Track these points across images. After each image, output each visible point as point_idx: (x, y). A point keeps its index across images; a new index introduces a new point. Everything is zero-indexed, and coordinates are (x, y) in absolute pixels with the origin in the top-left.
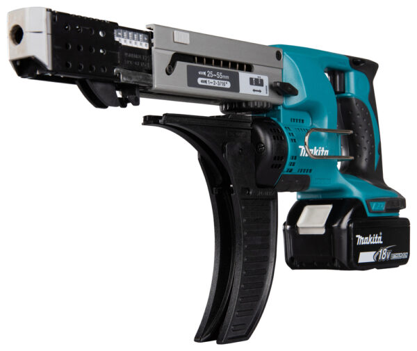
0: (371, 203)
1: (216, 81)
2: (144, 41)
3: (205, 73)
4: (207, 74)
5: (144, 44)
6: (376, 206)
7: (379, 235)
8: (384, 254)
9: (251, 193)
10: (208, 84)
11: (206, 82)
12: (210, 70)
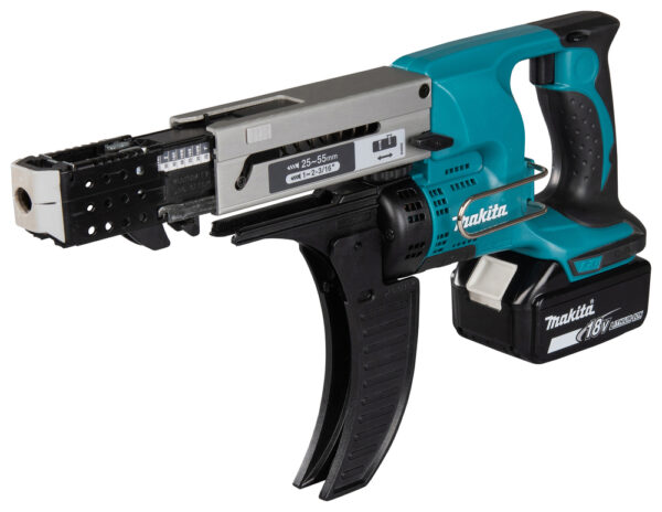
0: (577, 263)
1: (316, 169)
2: (203, 152)
3: (297, 165)
4: (301, 165)
5: (202, 156)
6: (585, 266)
7: (588, 304)
8: (597, 327)
9: (373, 297)
10: (302, 178)
11: (299, 176)
12: (305, 157)
